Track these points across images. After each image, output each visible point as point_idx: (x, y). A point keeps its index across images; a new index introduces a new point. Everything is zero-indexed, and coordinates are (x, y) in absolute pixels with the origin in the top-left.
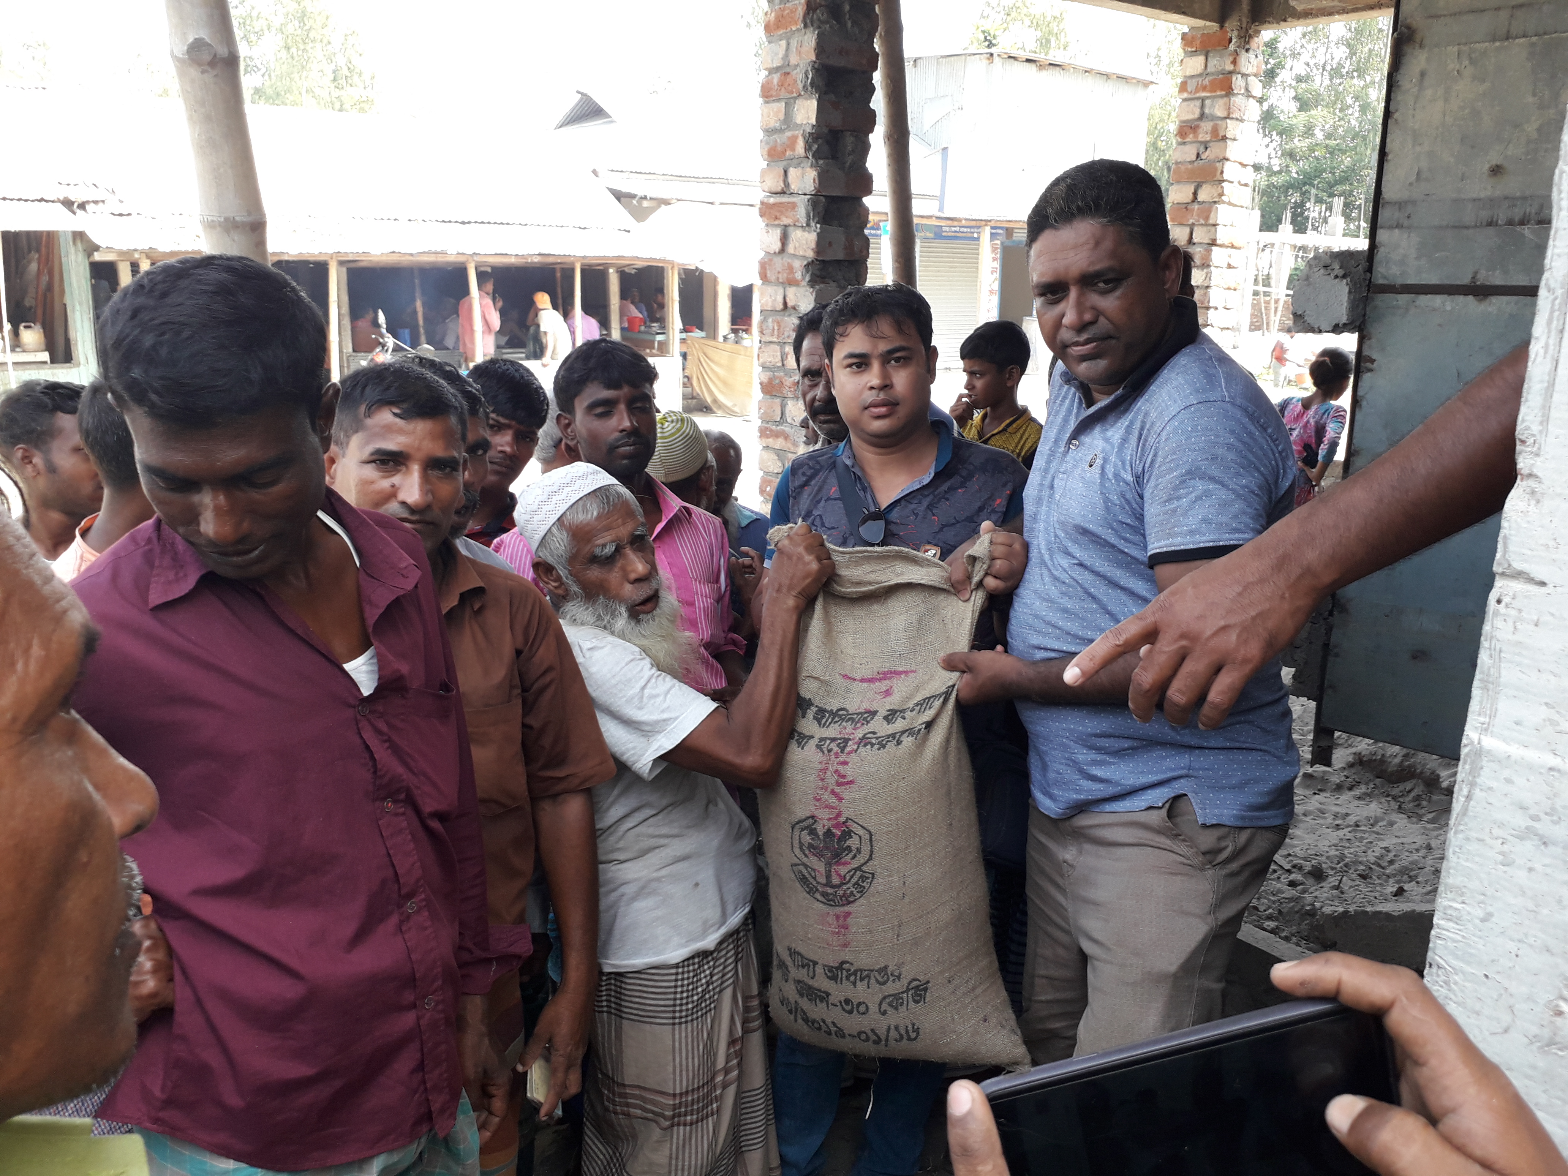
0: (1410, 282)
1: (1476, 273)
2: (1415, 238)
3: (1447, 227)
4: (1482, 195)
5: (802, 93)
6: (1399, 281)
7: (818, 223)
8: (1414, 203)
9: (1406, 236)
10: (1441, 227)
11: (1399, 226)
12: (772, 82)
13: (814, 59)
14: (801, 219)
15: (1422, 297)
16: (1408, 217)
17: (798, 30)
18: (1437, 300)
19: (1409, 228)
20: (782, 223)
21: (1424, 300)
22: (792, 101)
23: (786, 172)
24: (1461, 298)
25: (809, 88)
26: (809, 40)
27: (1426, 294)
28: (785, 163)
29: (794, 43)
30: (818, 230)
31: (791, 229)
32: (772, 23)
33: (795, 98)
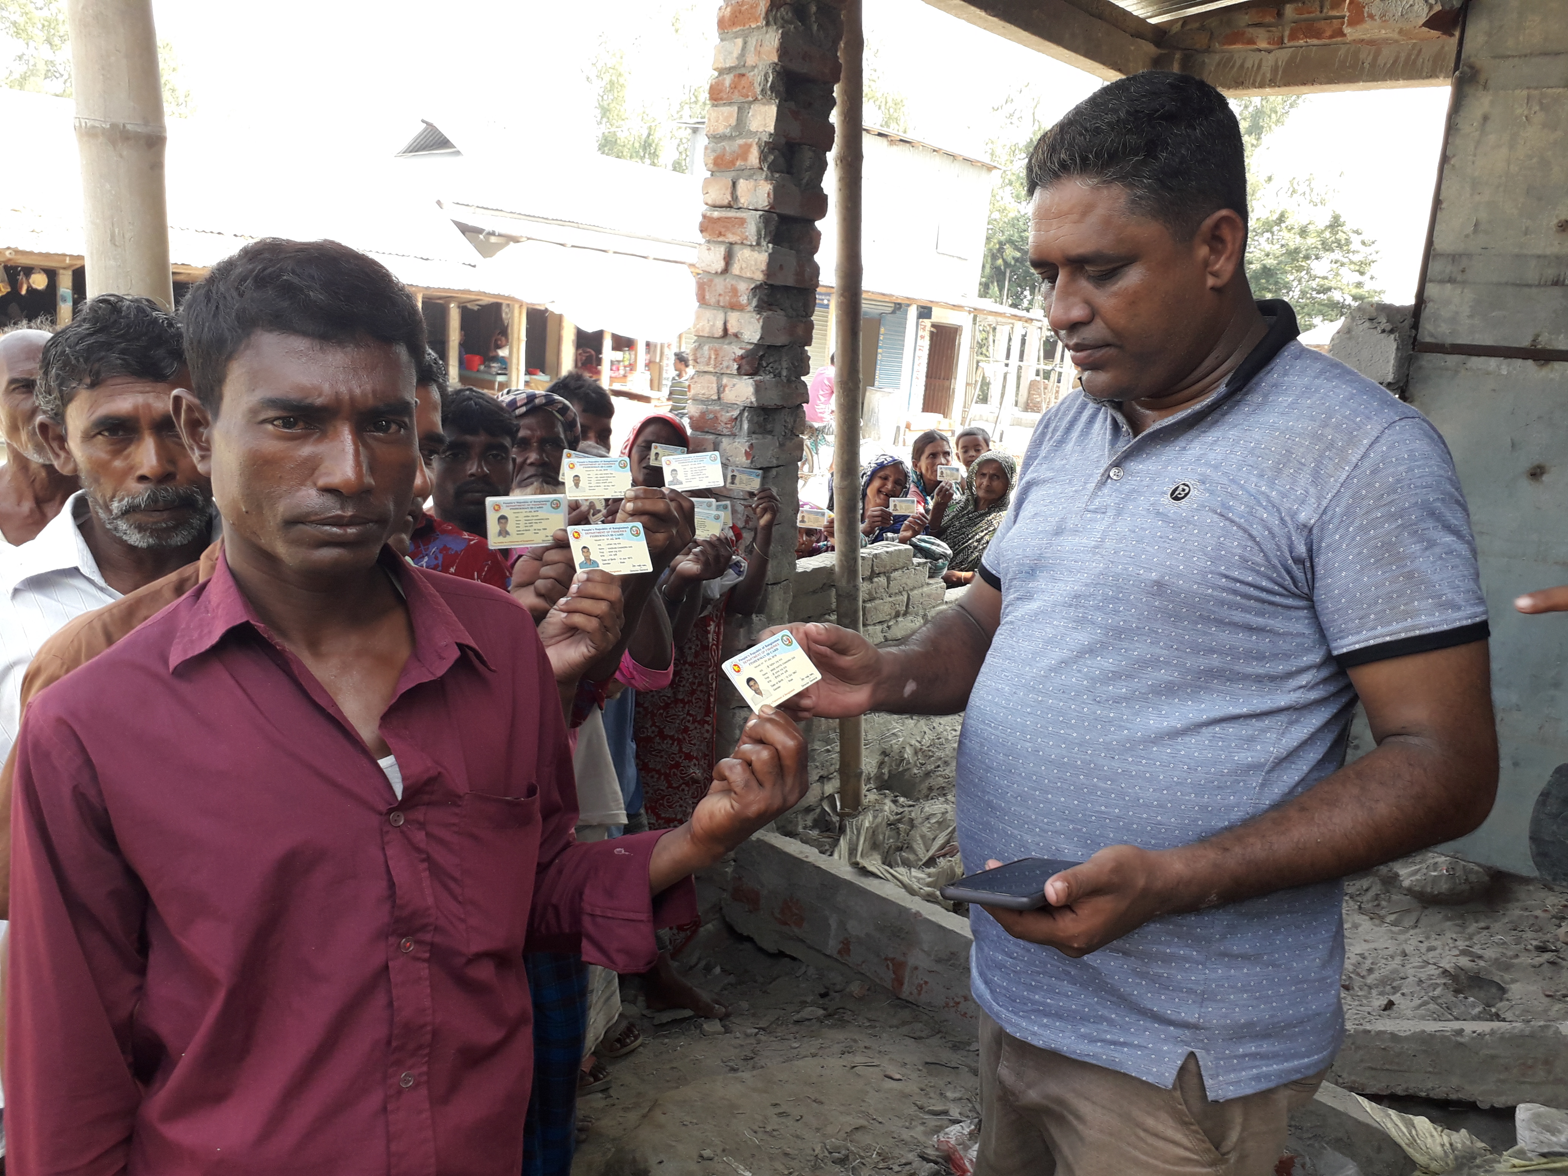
0: (1460, 341)
1: (1538, 336)
2: (1469, 294)
3: (1507, 284)
4: (1548, 251)
5: (760, 97)
6: (1449, 341)
7: (769, 242)
8: (1469, 256)
9: (1459, 291)
10: (1499, 284)
11: (1451, 280)
12: (723, 84)
13: (776, 60)
14: (750, 237)
15: (1474, 359)
16: (1463, 271)
17: (758, 28)
18: (1492, 363)
19: (1464, 283)
20: (727, 241)
21: (1476, 362)
22: (746, 106)
23: (734, 184)
24: (1519, 362)
25: (769, 93)
26: (772, 40)
27: (1479, 355)
28: (733, 174)
29: (752, 42)
30: (770, 251)
31: (736, 248)
32: (726, 19)
33: (750, 103)
